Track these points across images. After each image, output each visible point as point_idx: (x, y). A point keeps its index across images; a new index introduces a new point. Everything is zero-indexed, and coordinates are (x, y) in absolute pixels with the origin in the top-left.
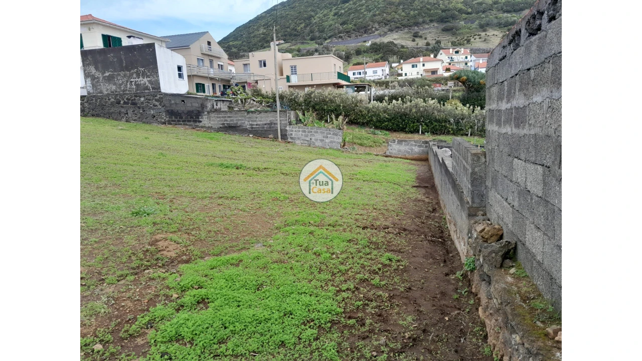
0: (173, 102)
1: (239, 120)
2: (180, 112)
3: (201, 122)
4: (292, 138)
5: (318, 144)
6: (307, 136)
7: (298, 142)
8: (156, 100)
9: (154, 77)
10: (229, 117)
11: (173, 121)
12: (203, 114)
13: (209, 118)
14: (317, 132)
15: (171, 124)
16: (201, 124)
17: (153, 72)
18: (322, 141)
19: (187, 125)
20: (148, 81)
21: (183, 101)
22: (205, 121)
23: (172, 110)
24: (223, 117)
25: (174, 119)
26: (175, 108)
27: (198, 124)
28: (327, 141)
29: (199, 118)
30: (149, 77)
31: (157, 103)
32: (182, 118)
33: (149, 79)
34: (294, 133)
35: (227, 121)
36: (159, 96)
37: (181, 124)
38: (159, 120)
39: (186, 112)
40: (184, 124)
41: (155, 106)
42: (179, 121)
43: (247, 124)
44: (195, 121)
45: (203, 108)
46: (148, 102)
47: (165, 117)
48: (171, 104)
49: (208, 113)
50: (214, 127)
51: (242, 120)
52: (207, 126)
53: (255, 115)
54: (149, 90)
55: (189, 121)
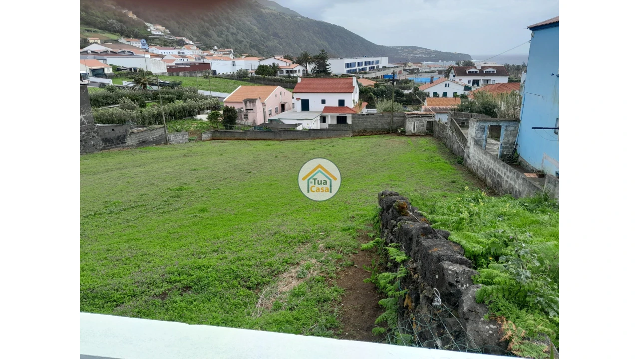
0: (106, 131)
1: (147, 136)
2: (111, 138)
3: (126, 143)
4: (171, 141)
5: (181, 141)
6: (176, 138)
7: (173, 143)
8: (94, 132)
9: (88, 114)
10: (142, 135)
11: (108, 146)
12: (127, 137)
13: (131, 139)
14: (180, 135)
15: (106, 149)
16: (126, 144)
17: (87, 109)
18: (182, 139)
19: (117, 147)
20: (83, 117)
21: (113, 130)
22: (129, 141)
23: (106, 139)
24: (139, 136)
25: (108, 145)
26: (108, 136)
27: (124, 145)
28: (184, 139)
29: (124, 140)
30: (84, 114)
31: (95, 135)
32: (113, 143)
33: (84, 115)
34: (171, 138)
35: (140, 138)
36: (96, 129)
37: (113, 148)
38: (98, 148)
39: (116, 137)
40: (116, 147)
41: (93, 137)
42: (111, 145)
43: (151, 138)
44: (122, 143)
45: (126, 133)
46: (88, 135)
47: (102, 144)
48: (105, 134)
49: (130, 135)
50: (134, 144)
51: (148, 136)
52: (130, 144)
53: (154, 131)
54: (85, 124)
55: (118, 144)
